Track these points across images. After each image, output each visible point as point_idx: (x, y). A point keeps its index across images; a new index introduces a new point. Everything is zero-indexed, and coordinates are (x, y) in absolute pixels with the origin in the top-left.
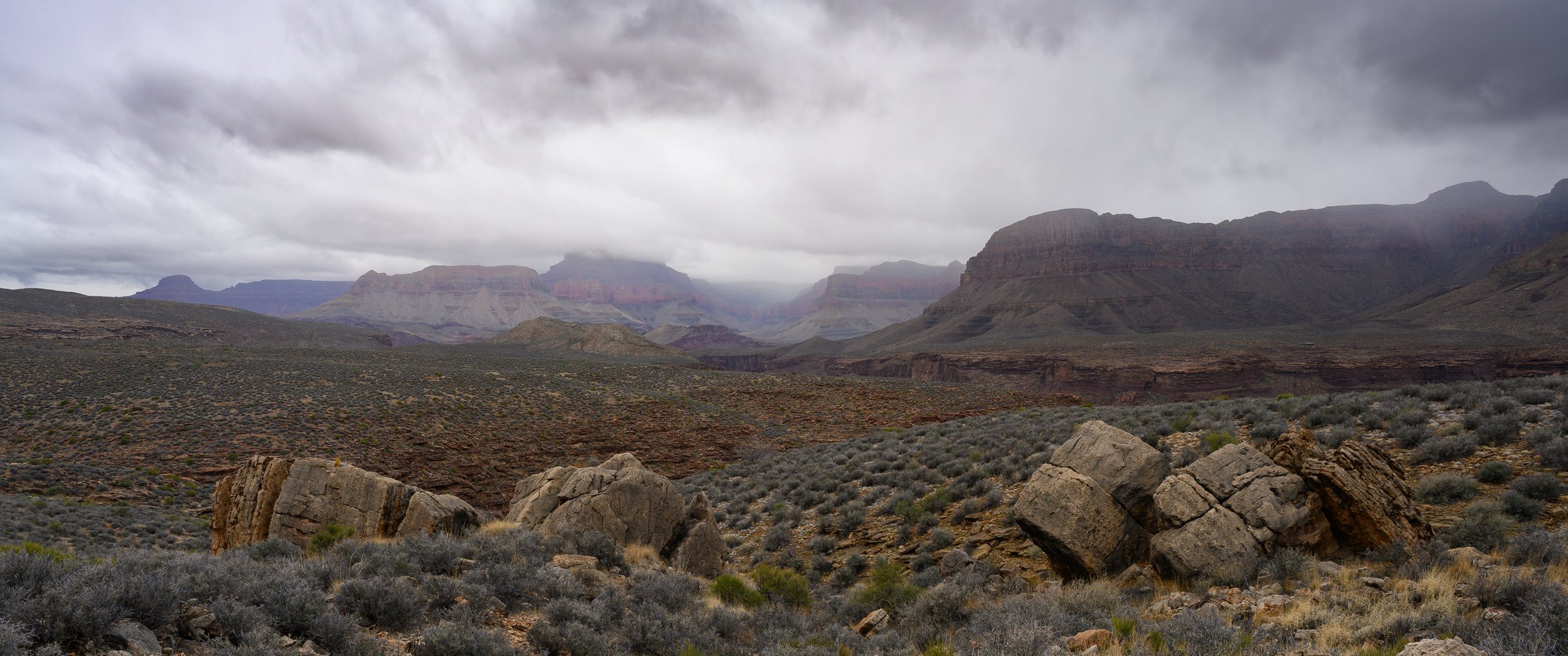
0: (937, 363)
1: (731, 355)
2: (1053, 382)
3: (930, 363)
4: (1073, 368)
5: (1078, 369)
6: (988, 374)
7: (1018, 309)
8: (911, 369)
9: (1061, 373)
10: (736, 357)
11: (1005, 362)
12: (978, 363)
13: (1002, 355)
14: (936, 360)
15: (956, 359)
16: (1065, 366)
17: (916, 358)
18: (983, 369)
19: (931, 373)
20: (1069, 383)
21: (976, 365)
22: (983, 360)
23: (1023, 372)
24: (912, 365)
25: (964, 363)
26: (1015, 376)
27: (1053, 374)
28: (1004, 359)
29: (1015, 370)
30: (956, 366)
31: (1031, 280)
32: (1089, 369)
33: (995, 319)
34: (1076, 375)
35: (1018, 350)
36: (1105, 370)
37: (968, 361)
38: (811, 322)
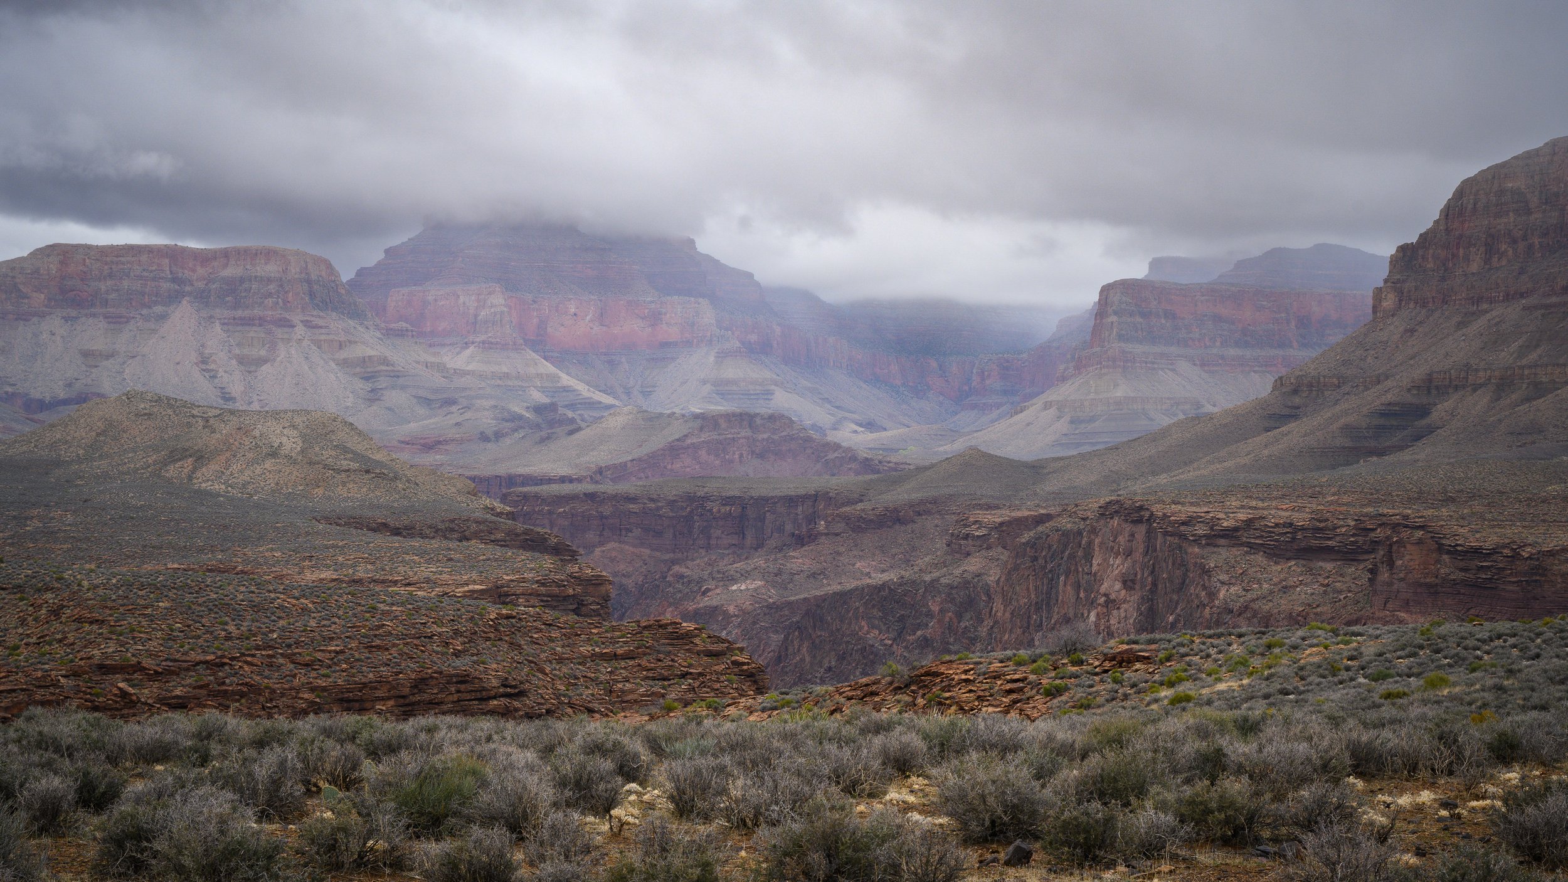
0: (1142, 530)
1: (754, 493)
2: (1390, 584)
3: (1128, 527)
4: (1440, 548)
5: (1453, 552)
6: (1260, 558)
7: (1504, 384)
8: (1090, 543)
9: (1410, 559)
10: (765, 500)
11: (1303, 529)
12: (1236, 529)
13: (1301, 509)
14: (1139, 521)
15: (1183, 517)
16: (1420, 542)
17: (1107, 511)
18: (1249, 545)
19: (1129, 554)
20: (1429, 586)
21: (1231, 535)
22: (1249, 523)
23: (1349, 554)
24: (1094, 531)
25: (1201, 530)
26: (1329, 566)
27: (1391, 564)
28: (1301, 519)
29: (1329, 550)
30: (1183, 537)
31: (1547, 307)
32: (1476, 552)
33: (1441, 410)
34: (1446, 568)
35: (1346, 499)
36: (1515, 556)
37: (1212, 523)
38: (1047, 406)
